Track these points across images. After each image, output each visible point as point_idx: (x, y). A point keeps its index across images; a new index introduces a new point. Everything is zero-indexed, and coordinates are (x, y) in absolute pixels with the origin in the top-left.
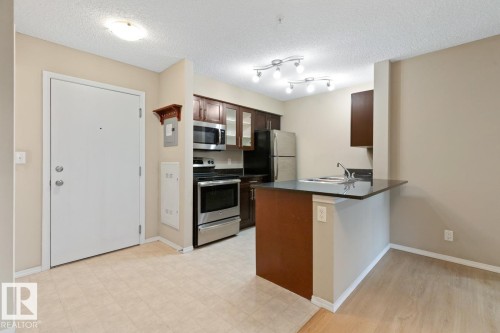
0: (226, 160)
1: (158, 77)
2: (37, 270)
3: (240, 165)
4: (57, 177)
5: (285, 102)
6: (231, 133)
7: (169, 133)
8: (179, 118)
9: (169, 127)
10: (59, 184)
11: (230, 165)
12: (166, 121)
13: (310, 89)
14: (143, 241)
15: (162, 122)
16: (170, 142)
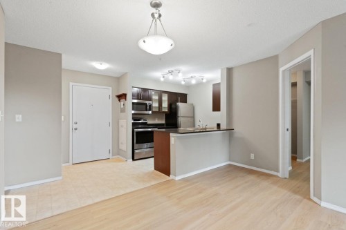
0: (154, 119)
1: (118, 79)
2: (67, 164)
3: (163, 122)
4: (75, 126)
5: (188, 86)
6: (156, 105)
7: (122, 106)
8: (125, 99)
9: (122, 103)
10: (76, 129)
11: (157, 121)
12: (121, 100)
13: (193, 82)
14: (111, 157)
15: (119, 100)
16: (123, 110)
